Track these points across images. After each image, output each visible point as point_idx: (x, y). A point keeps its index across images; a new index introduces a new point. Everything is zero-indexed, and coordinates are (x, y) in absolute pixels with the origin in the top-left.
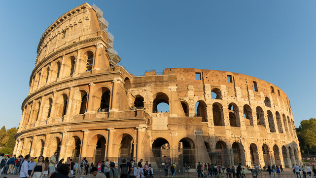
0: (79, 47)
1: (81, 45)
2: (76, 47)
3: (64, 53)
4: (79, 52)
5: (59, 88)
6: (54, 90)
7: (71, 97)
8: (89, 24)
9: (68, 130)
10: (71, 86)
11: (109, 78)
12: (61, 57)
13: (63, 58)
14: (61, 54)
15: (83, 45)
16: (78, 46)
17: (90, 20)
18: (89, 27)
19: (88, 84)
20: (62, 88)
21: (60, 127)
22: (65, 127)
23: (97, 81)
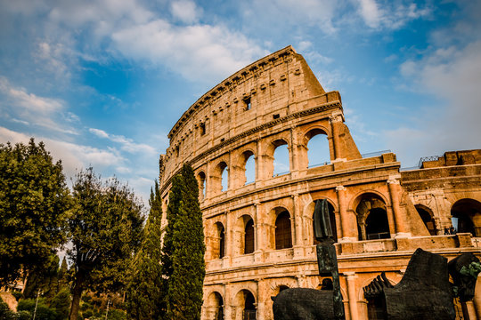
0: (292, 123)
1: (295, 120)
2: (286, 124)
3: (260, 135)
4: (295, 133)
5: (267, 196)
6: (257, 201)
7: (298, 213)
8: (303, 82)
9: (310, 273)
10: (294, 193)
11: (377, 176)
12: (256, 142)
13: (260, 144)
14: (253, 137)
15: (300, 119)
16: (290, 122)
17: (302, 75)
18: (303, 88)
19: (334, 188)
20: (274, 198)
21: (288, 268)
22: (300, 268)
23: (352, 183)
